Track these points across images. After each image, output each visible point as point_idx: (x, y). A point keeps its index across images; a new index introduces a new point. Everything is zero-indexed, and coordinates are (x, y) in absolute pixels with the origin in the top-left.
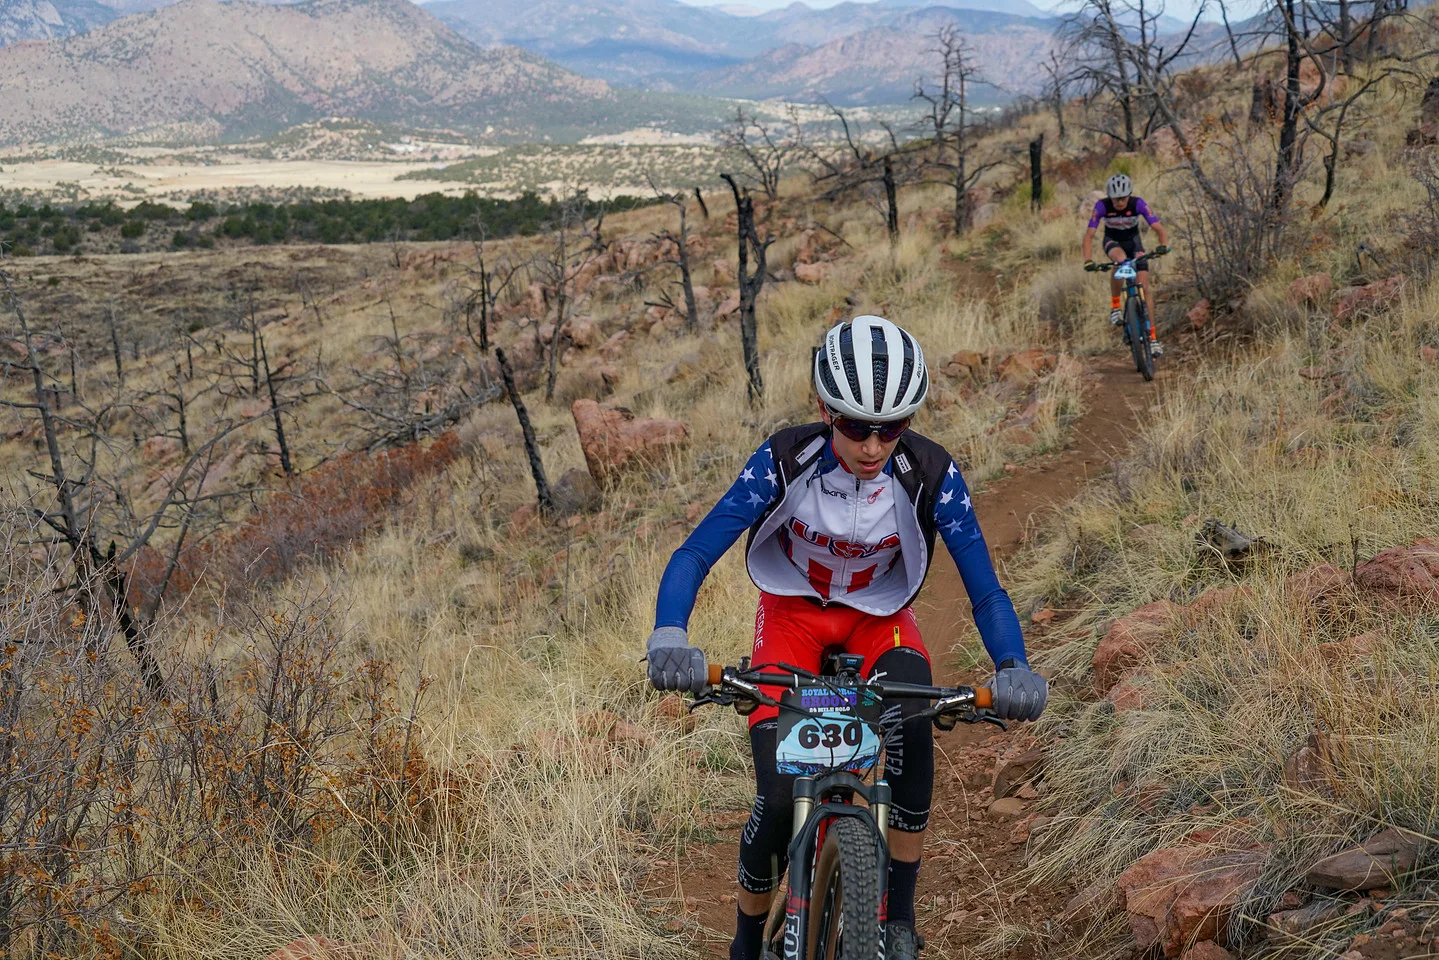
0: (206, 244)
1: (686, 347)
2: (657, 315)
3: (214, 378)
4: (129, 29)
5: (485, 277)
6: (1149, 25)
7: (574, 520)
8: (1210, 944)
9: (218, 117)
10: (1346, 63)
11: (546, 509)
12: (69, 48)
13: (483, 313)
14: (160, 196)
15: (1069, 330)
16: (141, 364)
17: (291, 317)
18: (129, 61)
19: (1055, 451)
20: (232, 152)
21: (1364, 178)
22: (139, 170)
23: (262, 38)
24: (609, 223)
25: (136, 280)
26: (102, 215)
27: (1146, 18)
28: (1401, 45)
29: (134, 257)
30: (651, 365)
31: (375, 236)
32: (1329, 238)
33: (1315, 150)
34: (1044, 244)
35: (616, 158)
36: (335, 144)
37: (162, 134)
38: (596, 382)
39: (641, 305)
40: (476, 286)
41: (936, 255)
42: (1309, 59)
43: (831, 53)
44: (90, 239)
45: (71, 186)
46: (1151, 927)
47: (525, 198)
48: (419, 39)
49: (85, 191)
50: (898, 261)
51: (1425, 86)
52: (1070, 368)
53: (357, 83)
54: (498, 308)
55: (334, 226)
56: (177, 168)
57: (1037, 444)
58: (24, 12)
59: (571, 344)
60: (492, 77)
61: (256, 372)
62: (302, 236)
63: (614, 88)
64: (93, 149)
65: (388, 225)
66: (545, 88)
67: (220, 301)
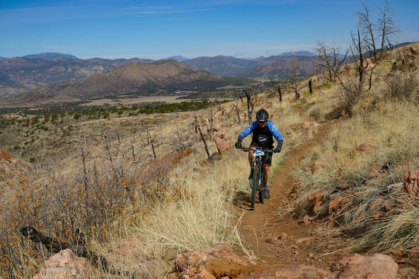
0: (136, 115)
2: (233, 123)
3: (139, 142)
4: (118, 70)
5: (196, 118)
6: (336, 56)
7: (216, 162)
8: (321, 202)
9: (138, 88)
11: (210, 160)
12: (105, 75)
13: (196, 125)
14: (126, 105)
15: (317, 118)
16: (124, 140)
17: (155, 129)
18: (118, 77)
19: (312, 141)
20: (141, 95)
22: (121, 100)
23: (146, 70)
24: (222, 105)
25: (121, 123)
26: (114, 110)
29: (121, 118)
30: (231, 132)
31: (172, 111)
33: (367, 78)
34: (312, 102)
35: (224, 92)
36: (163, 92)
37: (126, 92)
38: (220, 136)
39: (230, 121)
40: (194, 119)
41: (290, 106)
42: (365, 60)
43: (269, 67)
44: (111, 115)
45: (107, 104)
46: (313, 202)
47: (204, 102)
48: (180, 69)
49: (110, 105)
50: (282, 107)
51: (393, 64)
52: (316, 124)
53: (167, 79)
54: (199, 124)
55: (163, 109)
56: (129, 99)
57: (308, 139)
58: (96, 68)
59: (215, 130)
60: (196, 76)
61: (148, 140)
62: (156, 112)
63: (222, 77)
64: (111, 96)
65: (175, 109)
66: (207, 78)
67: (140, 127)
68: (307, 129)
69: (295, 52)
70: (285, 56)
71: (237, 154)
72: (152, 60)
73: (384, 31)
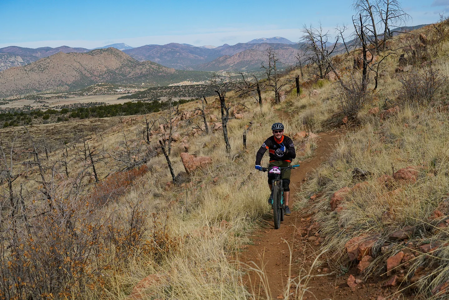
0: (66, 120)
1: (207, 139)
2: (196, 131)
3: (74, 156)
4: (42, 62)
5: (147, 124)
6: (324, 45)
7: (183, 185)
8: (368, 256)
9: (68, 85)
10: (378, 52)
11: (175, 182)
12: (25, 68)
13: (148, 133)
14: (53, 108)
15: (311, 126)
16: (53, 153)
17: (93, 138)
18: (42, 71)
19: (311, 157)
20: (72, 94)
21: (385, 82)
22: (47, 101)
23: (79, 62)
24: (180, 107)
25: (48, 131)
26: (37, 114)
27: (323, 43)
28: (392, 47)
29: (47, 125)
30: (197, 143)
31: (113, 115)
32: (377, 98)
33: (372, 75)
34: (302, 104)
35: (178, 89)
36: (100, 90)
37: (52, 90)
38: (183, 149)
39: (192, 128)
40: (145, 126)
41: (272, 109)
42: (368, 51)
43: (236, 57)
44: (34, 120)
45: (28, 106)
46: (354, 255)
47: (154, 102)
48: (122, 60)
49: (32, 107)
50: (263, 111)
51: (399, 57)
52: (313, 136)
53: (106, 73)
54: (151, 132)
55: (102, 113)
56: (57, 100)
57: (306, 155)
58: (12, 59)
59: (173, 140)
60: (143, 69)
61: (86, 153)
62: (93, 116)
63: (177, 70)
64: (34, 96)
65: (117, 112)
66: (158, 72)
67: (72, 135)
68: (302, 142)
69: (267, 39)
70: (254, 44)
71: (212, 174)
72: (86, 49)
73: (387, 14)
